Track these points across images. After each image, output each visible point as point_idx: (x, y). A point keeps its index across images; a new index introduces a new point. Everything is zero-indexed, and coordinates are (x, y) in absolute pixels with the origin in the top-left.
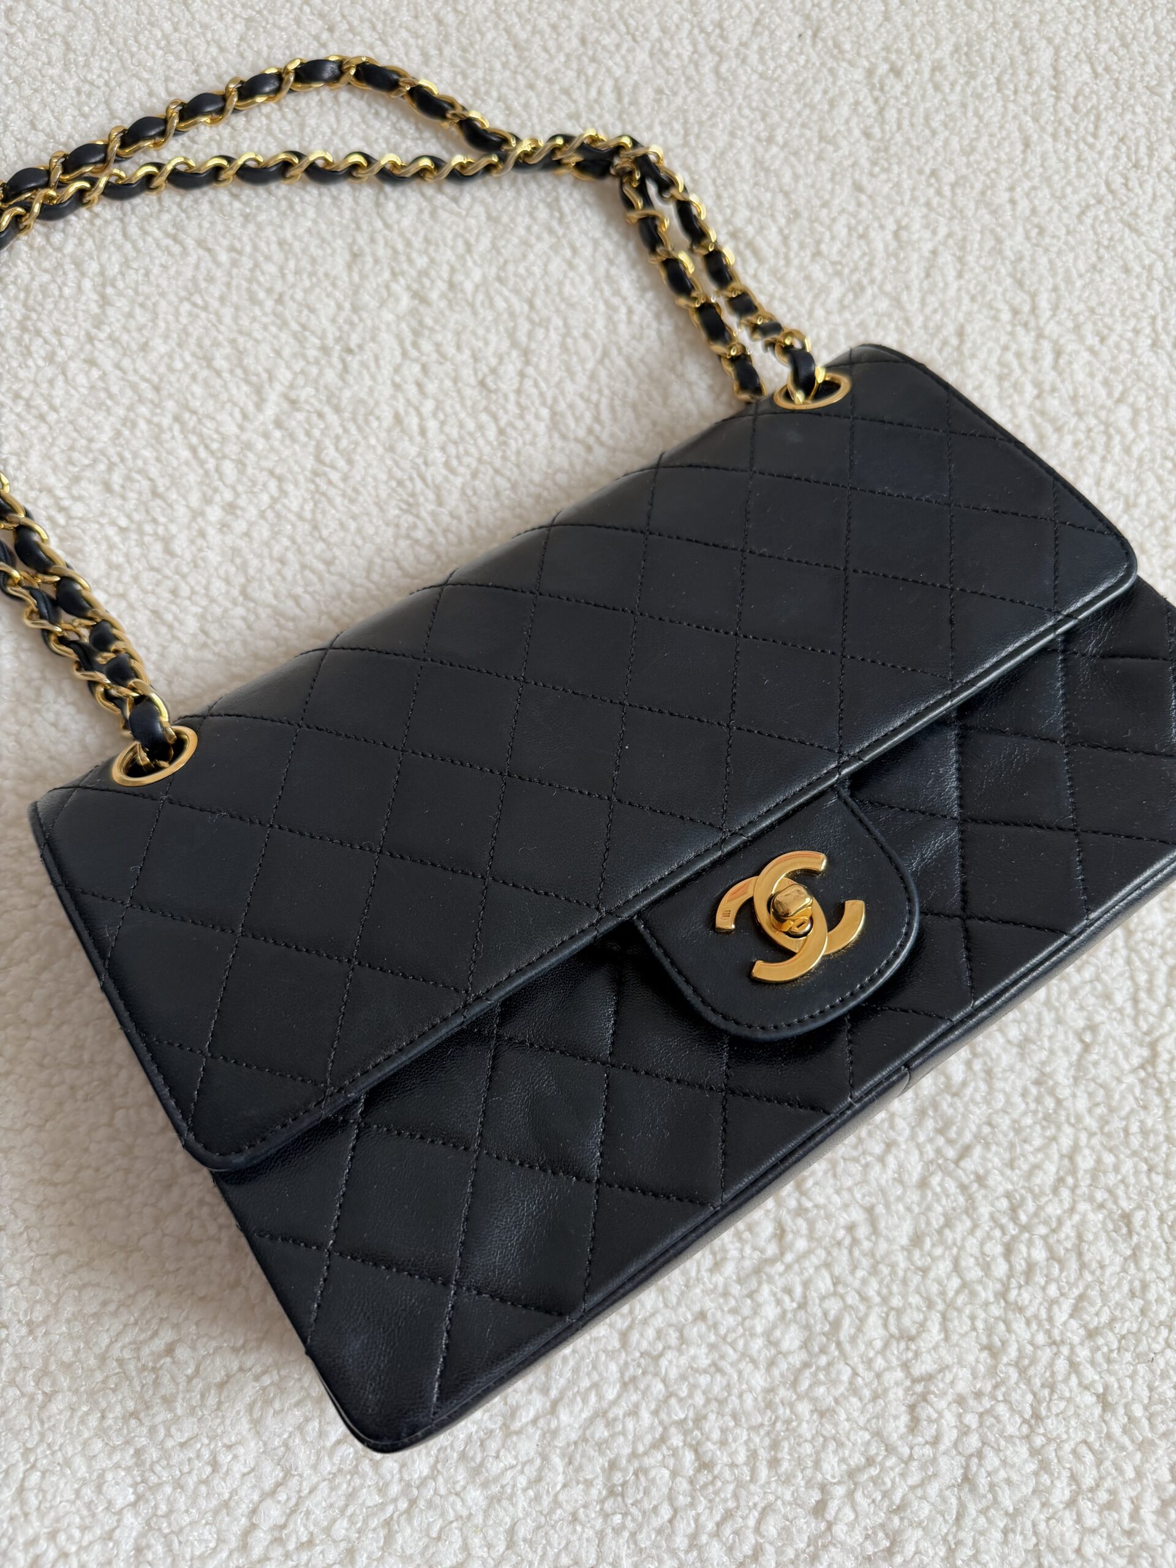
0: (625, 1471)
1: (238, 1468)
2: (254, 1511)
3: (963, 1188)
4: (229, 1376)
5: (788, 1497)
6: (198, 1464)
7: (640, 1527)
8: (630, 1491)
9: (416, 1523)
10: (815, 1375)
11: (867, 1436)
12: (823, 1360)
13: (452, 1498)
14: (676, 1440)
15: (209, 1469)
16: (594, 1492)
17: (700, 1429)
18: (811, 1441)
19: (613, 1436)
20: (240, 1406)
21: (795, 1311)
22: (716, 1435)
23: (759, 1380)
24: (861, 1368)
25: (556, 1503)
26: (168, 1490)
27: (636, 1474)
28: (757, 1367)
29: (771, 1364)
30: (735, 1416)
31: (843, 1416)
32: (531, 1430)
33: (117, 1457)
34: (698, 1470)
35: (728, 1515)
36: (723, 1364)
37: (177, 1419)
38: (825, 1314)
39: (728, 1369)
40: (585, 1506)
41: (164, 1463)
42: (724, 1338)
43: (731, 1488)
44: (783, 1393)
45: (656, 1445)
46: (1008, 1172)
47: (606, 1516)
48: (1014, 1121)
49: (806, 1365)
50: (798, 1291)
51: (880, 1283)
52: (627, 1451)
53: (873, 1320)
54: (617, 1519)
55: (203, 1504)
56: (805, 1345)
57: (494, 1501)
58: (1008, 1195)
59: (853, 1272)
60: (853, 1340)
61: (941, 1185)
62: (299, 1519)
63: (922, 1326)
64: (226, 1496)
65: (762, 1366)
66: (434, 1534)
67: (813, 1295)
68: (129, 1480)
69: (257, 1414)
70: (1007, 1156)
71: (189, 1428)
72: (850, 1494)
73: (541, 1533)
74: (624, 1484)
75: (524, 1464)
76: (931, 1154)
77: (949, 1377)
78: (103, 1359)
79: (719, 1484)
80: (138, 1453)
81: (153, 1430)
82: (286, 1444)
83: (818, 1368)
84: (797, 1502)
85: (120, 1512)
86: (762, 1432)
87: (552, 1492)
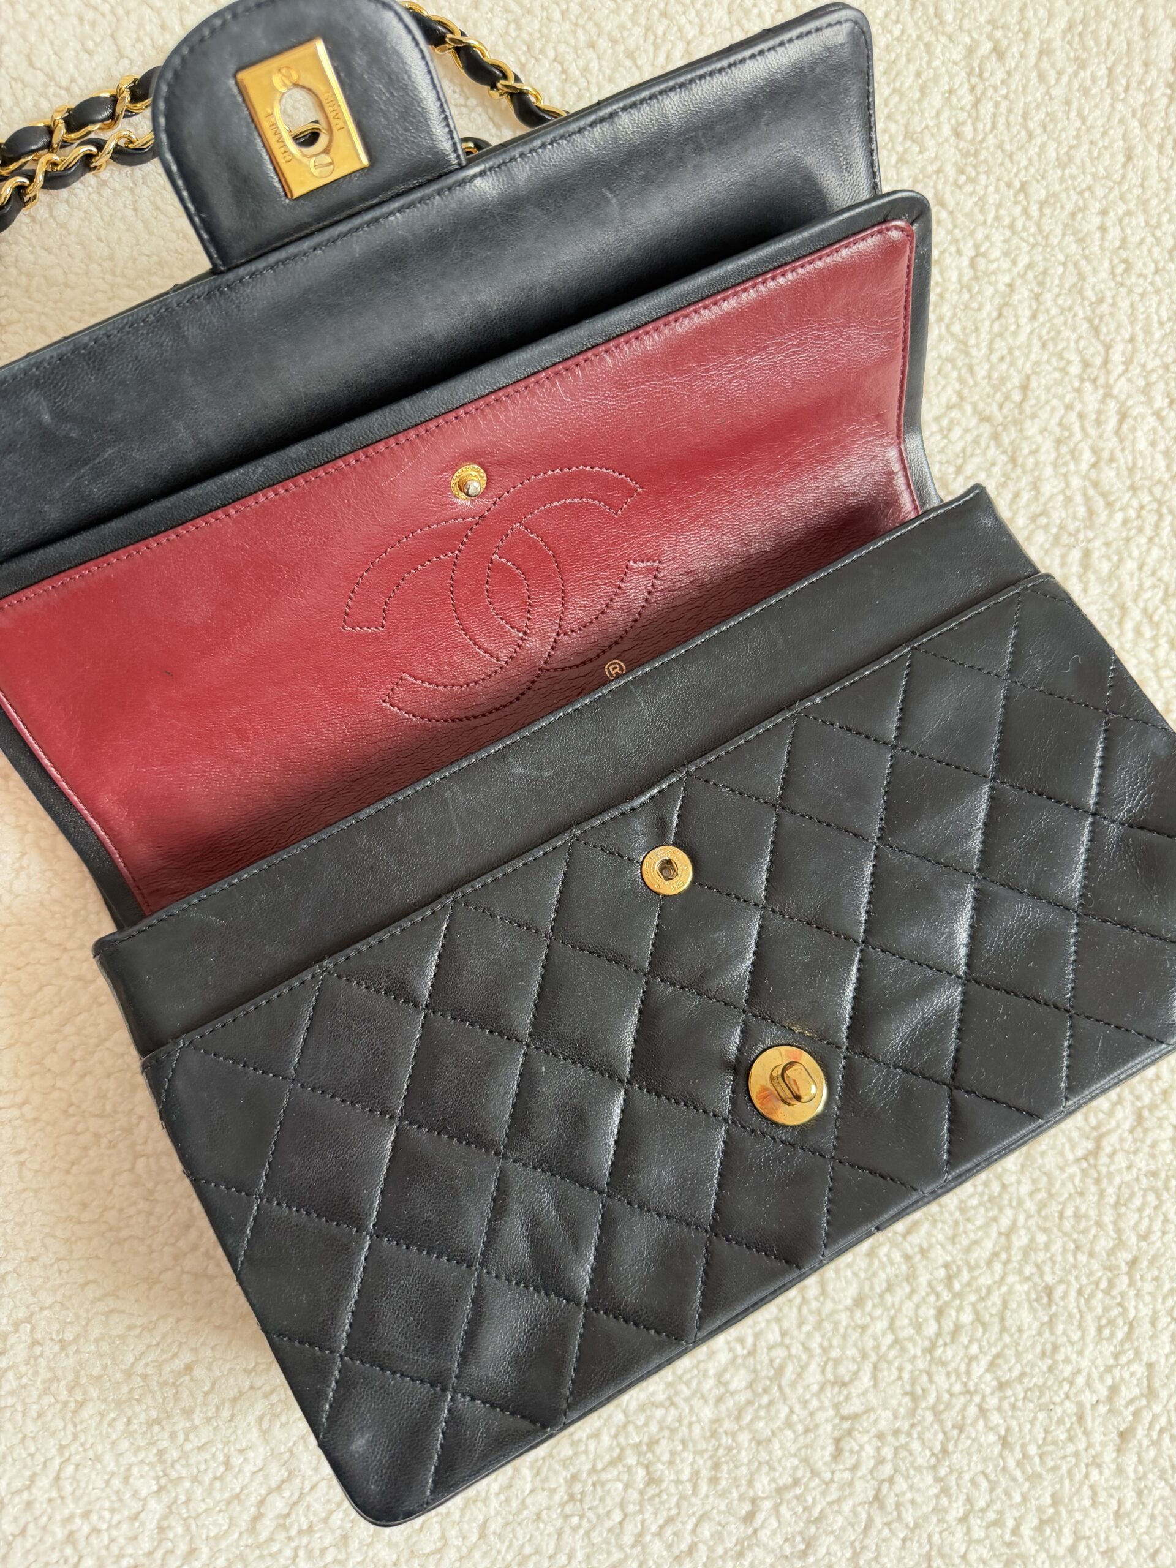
0: (585, 1483)
1: (249, 1469)
2: (262, 1502)
3: (908, 1258)
4: (241, 1394)
5: (723, 1507)
6: (213, 1465)
7: (594, 1527)
8: (587, 1499)
10: (757, 1411)
11: (796, 1462)
12: (765, 1400)
14: (631, 1460)
15: (222, 1469)
16: (557, 1498)
17: (654, 1453)
18: (748, 1465)
19: (576, 1454)
20: (251, 1418)
21: (744, 1357)
22: (666, 1457)
23: (707, 1413)
24: (797, 1408)
26: (187, 1484)
27: (594, 1485)
28: (706, 1401)
29: (719, 1400)
30: (683, 1442)
31: (777, 1445)
33: (141, 1455)
34: (648, 1484)
35: (670, 1520)
36: (676, 1400)
37: (195, 1428)
38: (771, 1361)
39: (682, 1404)
40: (548, 1508)
41: (183, 1462)
42: (680, 1378)
43: (675, 1499)
44: (728, 1425)
45: (613, 1463)
46: (950, 1247)
47: (566, 1517)
48: (961, 1202)
49: (749, 1403)
50: (750, 1341)
51: (823, 1336)
52: (587, 1467)
53: (813, 1367)
54: (575, 1520)
55: (218, 1496)
56: (751, 1385)
58: (946, 1266)
60: (793, 1385)
61: (887, 1255)
62: (300, 1509)
63: (855, 1375)
64: (238, 1490)
65: (711, 1402)
67: (762, 1344)
68: (152, 1474)
69: (265, 1425)
70: (950, 1232)
71: (205, 1434)
72: (776, 1508)
73: (509, 1528)
74: (583, 1493)
77: (873, 1417)
78: (128, 1374)
79: (665, 1497)
80: (161, 1453)
81: (173, 1436)
82: (291, 1451)
83: (760, 1406)
84: (729, 1511)
85: (145, 1499)
86: (706, 1456)
87: (521, 1497)
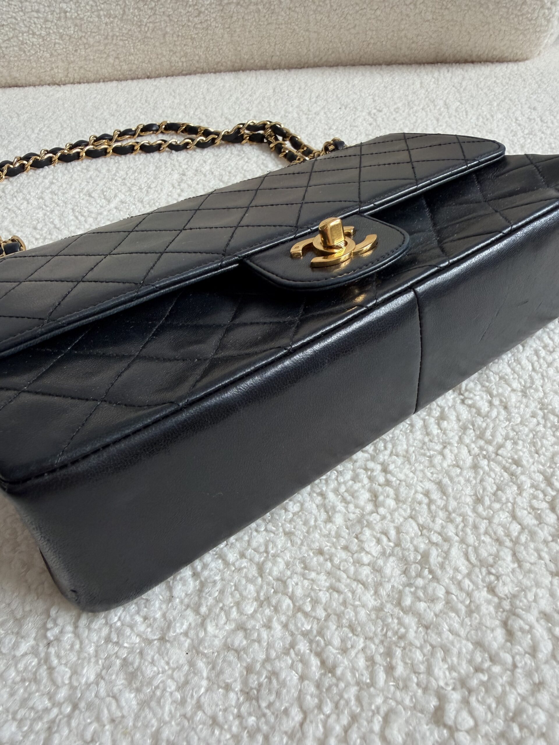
0: (259, 674)
5: (407, 701)
7: (273, 728)
8: (264, 692)
9: (74, 723)
11: (470, 646)
12: (420, 582)
13: (108, 699)
16: (233, 696)
18: (421, 648)
19: (250, 644)
21: (392, 548)
22: (337, 642)
23: (369, 599)
25: (199, 706)
27: (269, 678)
28: (366, 588)
29: (378, 585)
30: (352, 627)
31: (446, 627)
32: (182, 639)
35: (354, 718)
38: (416, 550)
40: (224, 710)
43: (354, 690)
45: (286, 653)
50: (393, 533)
51: (457, 527)
52: (262, 656)
53: (455, 552)
54: (252, 720)
57: (144, 704)
59: (433, 521)
60: (442, 566)
63: (497, 557)
65: (371, 588)
66: (88, 736)
72: (465, 702)
74: (259, 687)
75: (174, 670)
76: (476, 451)
77: (531, 596)
86: (377, 641)
87: (196, 696)
